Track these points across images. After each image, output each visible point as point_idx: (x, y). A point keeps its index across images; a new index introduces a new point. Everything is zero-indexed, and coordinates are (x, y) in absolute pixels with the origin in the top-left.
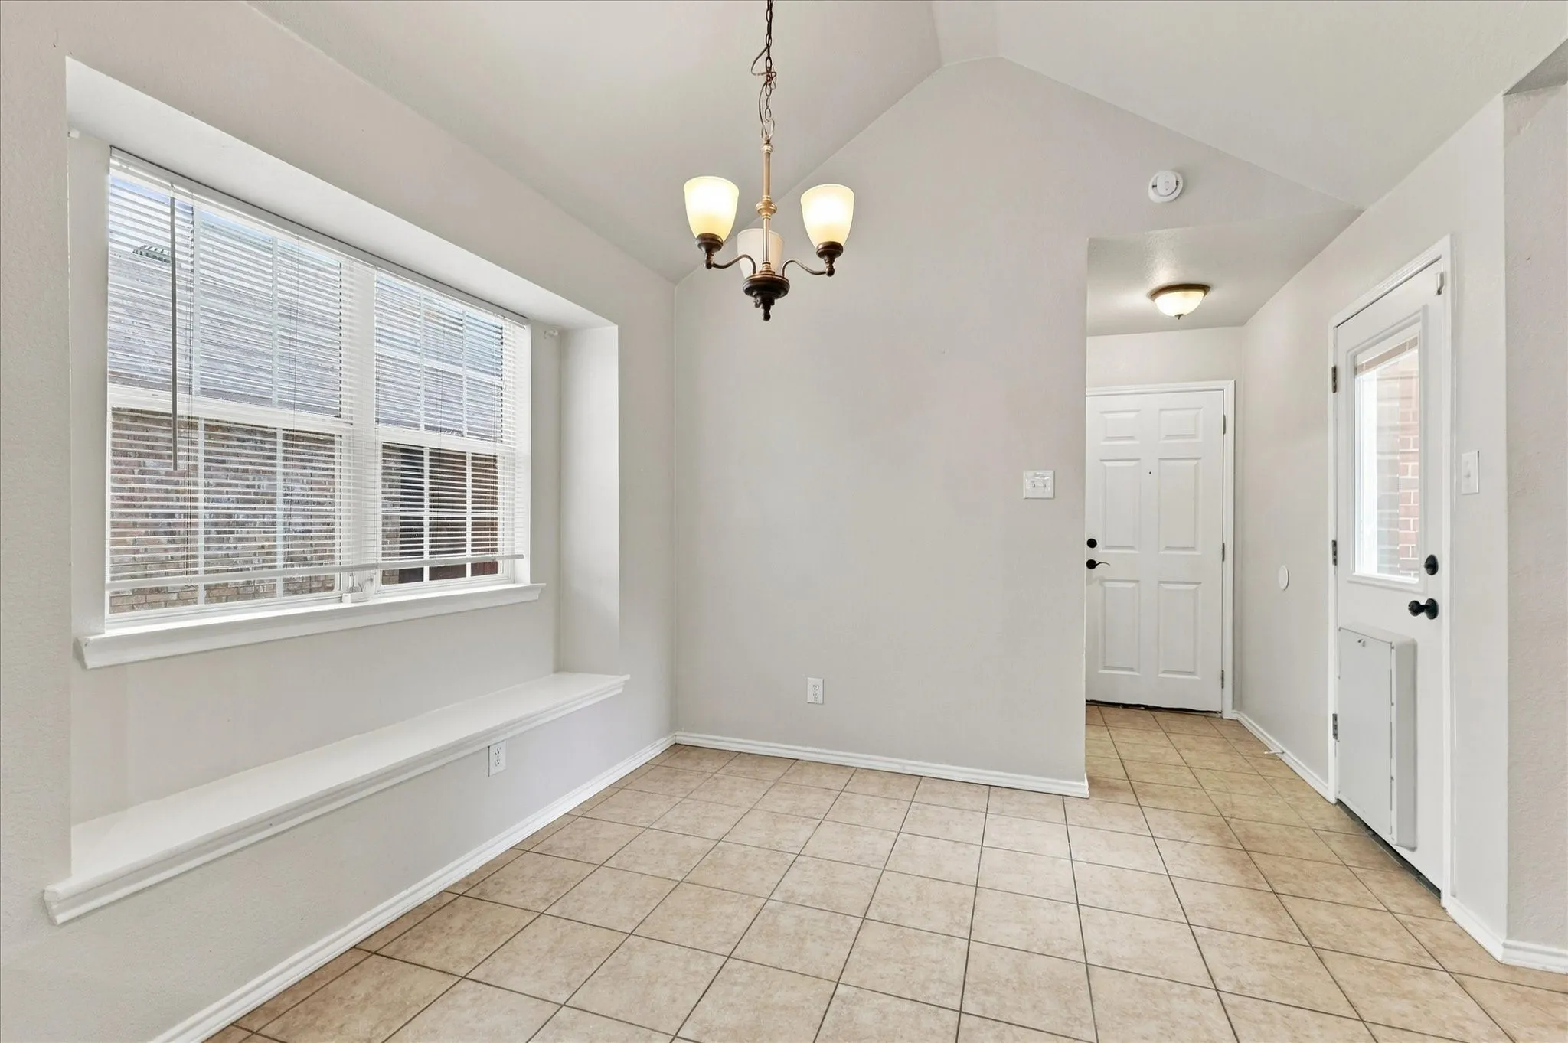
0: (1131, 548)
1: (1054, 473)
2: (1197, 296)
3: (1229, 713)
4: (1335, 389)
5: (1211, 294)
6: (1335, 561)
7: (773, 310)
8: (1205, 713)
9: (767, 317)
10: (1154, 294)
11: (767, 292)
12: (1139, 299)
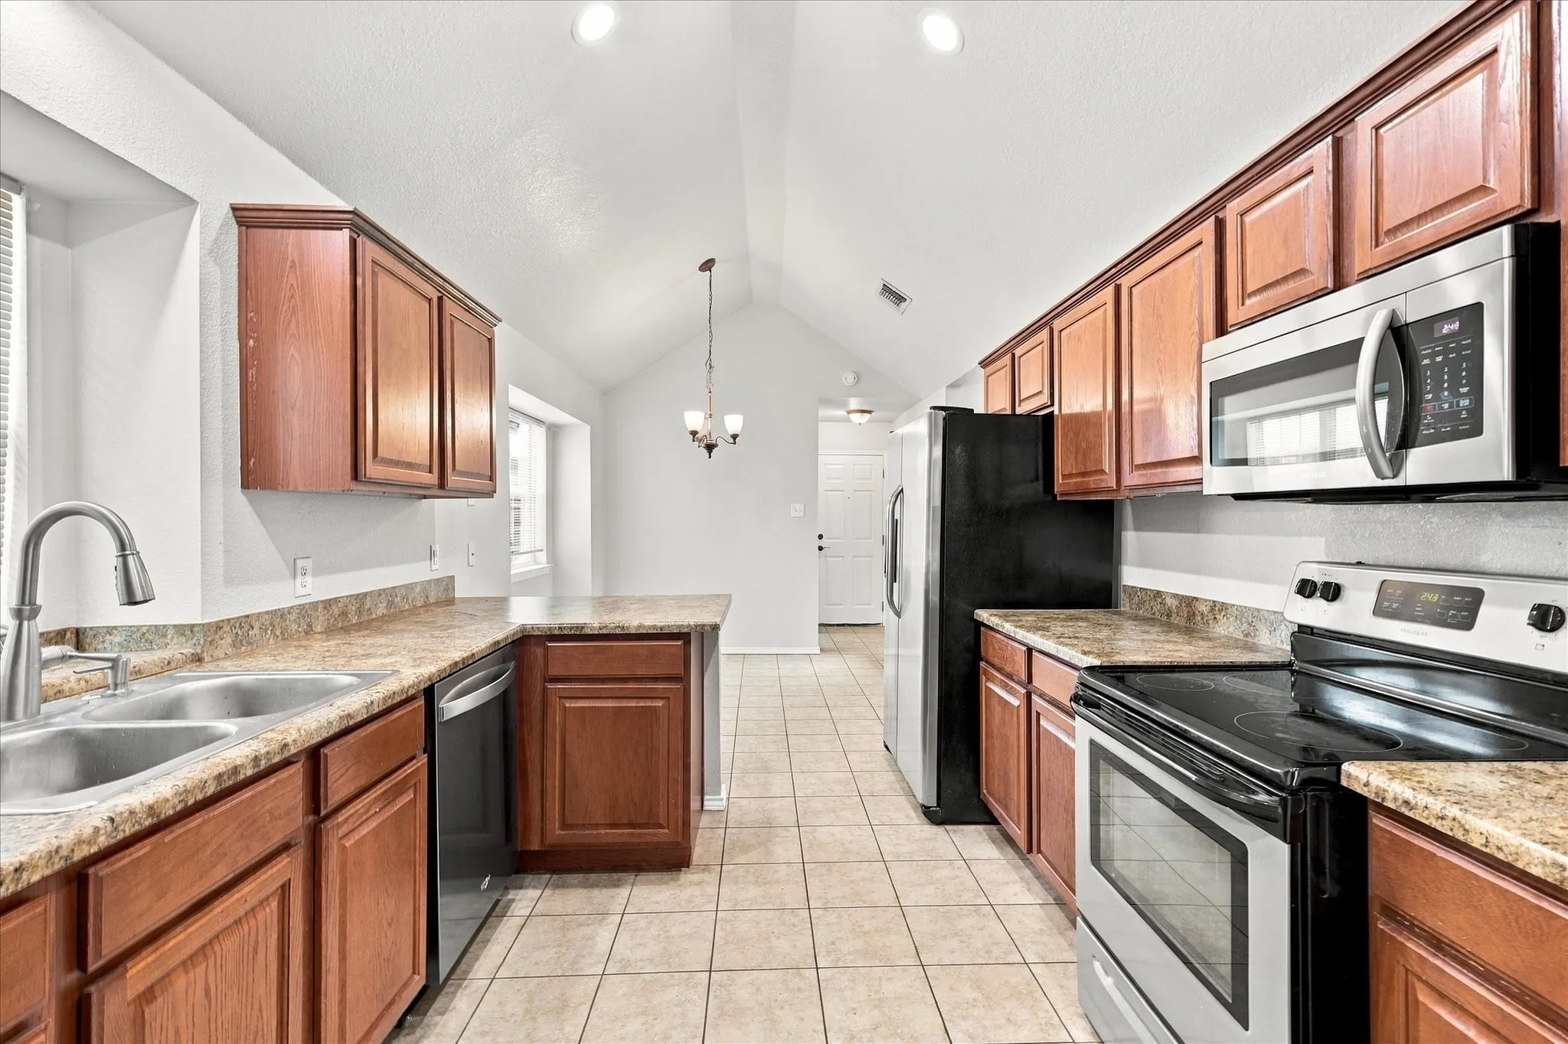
0: (838, 538)
1: (804, 505)
2: (867, 416)
5: (873, 414)
7: (711, 455)
8: (875, 625)
9: (710, 457)
10: (849, 412)
11: (710, 448)
12: (842, 413)
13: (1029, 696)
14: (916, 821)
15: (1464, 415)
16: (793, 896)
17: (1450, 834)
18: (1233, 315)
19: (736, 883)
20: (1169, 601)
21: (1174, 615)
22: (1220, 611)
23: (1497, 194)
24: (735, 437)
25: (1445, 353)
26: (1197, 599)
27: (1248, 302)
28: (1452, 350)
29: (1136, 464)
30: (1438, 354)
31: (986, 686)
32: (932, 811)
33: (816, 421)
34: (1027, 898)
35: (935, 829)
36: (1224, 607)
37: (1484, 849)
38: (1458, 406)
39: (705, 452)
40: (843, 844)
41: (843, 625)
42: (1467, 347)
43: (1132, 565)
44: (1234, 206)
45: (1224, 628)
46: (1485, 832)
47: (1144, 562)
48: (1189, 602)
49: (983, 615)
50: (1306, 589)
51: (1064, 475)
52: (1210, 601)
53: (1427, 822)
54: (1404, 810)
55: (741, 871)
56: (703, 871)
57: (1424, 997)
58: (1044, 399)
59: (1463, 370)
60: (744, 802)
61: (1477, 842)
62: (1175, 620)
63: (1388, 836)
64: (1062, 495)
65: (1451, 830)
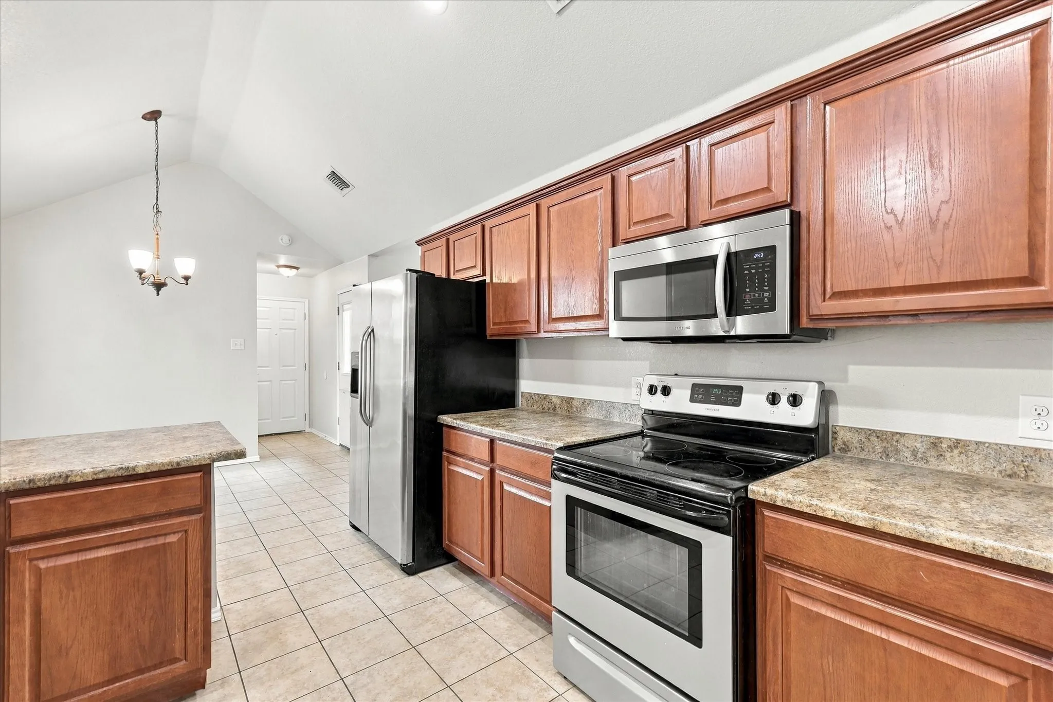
0: (268, 367)
1: (244, 340)
2: (294, 271)
3: (308, 430)
4: (338, 314)
5: (300, 269)
6: (339, 369)
7: (160, 293)
8: (299, 432)
9: (158, 294)
10: (279, 266)
11: (159, 286)
12: (272, 267)
13: (492, 472)
14: (396, 577)
15: (766, 300)
16: (324, 673)
17: (815, 513)
18: (623, 233)
19: (262, 684)
20: (555, 400)
21: (558, 409)
22: (588, 404)
23: (773, 194)
24: (187, 278)
25: (756, 268)
26: (573, 398)
27: (633, 228)
28: (760, 268)
29: (553, 317)
30: (753, 268)
31: (449, 470)
32: (410, 565)
33: (254, 272)
34: (492, 608)
35: (411, 577)
36: (591, 402)
37: (833, 518)
38: (763, 295)
39: (153, 290)
40: (347, 614)
41: (271, 435)
42: (767, 266)
43: (528, 379)
44: (624, 171)
45: (592, 413)
46: (834, 509)
47: (536, 378)
48: (569, 400)
49: (447, 419)
50: (652, 390)
51: (494, 323)
52: (582, 399)
53: (801, 510)
54: (787, 505)
55: (262, 671)
56: (222, 686)
57: (795, 599)
58: (478, 271)
59: (765, 278)
60: (238, 606)
61: (829, 515)
62: (559, 411)
63: (774, 520)
64: (491, 336)
65: (815, 511)
